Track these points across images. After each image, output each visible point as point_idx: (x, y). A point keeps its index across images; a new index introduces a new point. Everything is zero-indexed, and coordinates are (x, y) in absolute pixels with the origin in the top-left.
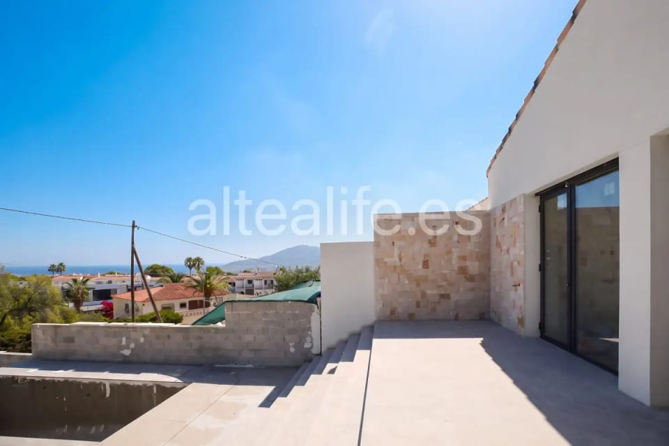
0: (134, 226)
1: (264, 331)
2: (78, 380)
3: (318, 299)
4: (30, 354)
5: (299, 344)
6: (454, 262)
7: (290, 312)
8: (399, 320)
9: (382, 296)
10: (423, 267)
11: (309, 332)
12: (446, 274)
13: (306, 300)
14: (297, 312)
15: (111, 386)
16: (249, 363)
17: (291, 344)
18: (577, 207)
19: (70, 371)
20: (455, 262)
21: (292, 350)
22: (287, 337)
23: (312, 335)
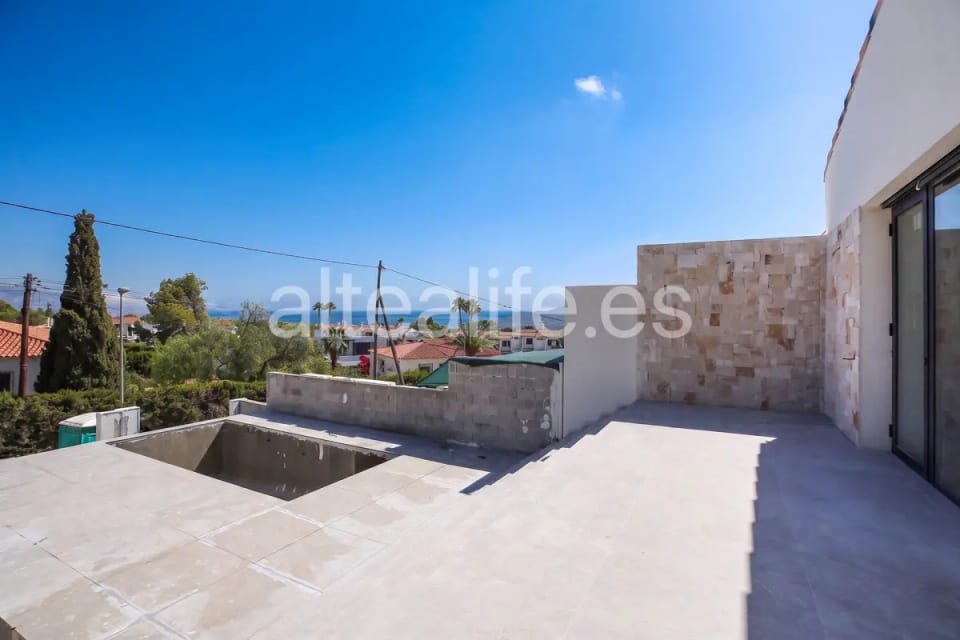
0: (380, 267)
1: (492, 401)
2: (312, 440)
3: (560, 364)
4: (265, 404)
5: (535, 422)
6: (762, 317)
7: (524, 378)
8: (671, 402)
9: (648, 364)
10: (711, 324)
11: (548, 408)
12: (749, 336)
13: (544, 362)
14: (533, 379)
15: (325, 447)
16: (473, 440)
17: (524, 422)
18: (937, 228)
19: (293, 426)
20: (764, 319)
21: (525, 430)
22: (519, 411)
23: (552, 413)
